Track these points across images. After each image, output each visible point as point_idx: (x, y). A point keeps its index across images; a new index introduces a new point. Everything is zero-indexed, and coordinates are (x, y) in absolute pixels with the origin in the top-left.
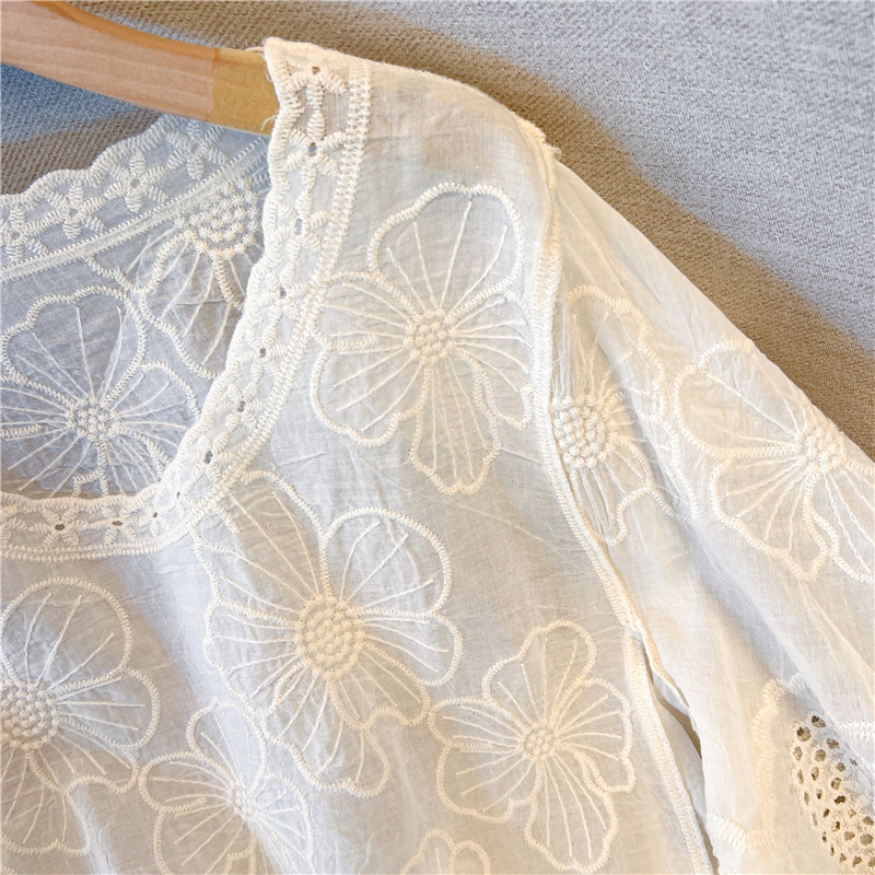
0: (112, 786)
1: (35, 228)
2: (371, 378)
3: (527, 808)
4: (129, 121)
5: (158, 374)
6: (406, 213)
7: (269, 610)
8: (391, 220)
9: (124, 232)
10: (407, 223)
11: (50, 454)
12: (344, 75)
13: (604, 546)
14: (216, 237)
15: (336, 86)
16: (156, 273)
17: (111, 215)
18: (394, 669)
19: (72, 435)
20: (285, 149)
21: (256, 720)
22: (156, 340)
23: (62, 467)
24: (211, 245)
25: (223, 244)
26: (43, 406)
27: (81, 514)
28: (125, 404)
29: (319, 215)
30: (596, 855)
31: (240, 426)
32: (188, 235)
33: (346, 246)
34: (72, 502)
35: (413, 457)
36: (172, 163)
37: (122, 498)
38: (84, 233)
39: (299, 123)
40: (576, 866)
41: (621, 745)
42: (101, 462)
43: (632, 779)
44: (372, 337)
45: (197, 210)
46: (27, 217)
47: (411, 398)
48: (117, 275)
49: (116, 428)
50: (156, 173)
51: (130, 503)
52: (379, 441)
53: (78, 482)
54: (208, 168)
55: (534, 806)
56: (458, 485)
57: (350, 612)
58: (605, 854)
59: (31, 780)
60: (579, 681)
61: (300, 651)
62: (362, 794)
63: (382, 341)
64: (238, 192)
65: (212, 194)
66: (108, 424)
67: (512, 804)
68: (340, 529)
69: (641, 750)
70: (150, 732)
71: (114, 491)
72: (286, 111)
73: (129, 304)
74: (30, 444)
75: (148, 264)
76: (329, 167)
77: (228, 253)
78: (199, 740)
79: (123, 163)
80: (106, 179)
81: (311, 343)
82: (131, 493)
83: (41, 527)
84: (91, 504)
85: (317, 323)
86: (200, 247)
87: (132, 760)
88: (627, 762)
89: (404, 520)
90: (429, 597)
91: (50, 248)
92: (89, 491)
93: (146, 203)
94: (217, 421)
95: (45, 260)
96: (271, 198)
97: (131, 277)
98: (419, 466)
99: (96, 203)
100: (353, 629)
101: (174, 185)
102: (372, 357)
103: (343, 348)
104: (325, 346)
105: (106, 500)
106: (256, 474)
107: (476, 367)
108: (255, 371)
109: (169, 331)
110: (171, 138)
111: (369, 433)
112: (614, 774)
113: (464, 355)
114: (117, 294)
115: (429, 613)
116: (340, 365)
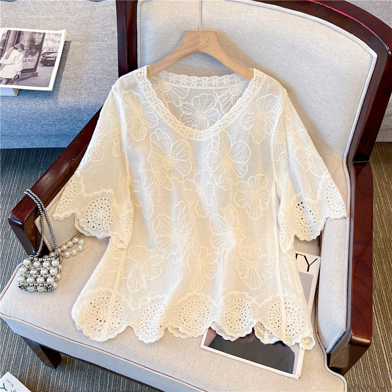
0: (179, 181)
1: (209, 83)
2: (251, 119)
3: (248, 205)
4: (230, 72)
5: (216, 111)
6: (264, 97)
7: (220, 154)
8: (262, 97)
9: (221, 88)
10: (264, 98)
11: (191, 119)
12: (263, 76)
13: (275, 162)
14: (234, 92)
15: (262, 77)
16: (223, 95)
17: (221, 85)
18: (234, 173)
19: (196, 117)
20: (252, 83)
21: (211, 173)
22: (218, 105)
23: (192, 122)
24: (233, 93)
25: (235, 94)
26: (194, 110)
27: (191, 131)
28: (207, 114)
29: (253, 93)
30: (258, 217)
31: (226, 122)
32: (230, 91)
33: (255, 99)
34: (190, 129)
35: (252, 134)
36: (233, 80)
37: (199, 131)
38: (215, 86)
39: (255, 80)
40: (254, 219)
41: (267, 201)
42: (198, 123)
43: (267, 208)
44: (253, 113)
45: (233, 87)
46: (208, 81)
47: (255, 124)
48: (216, 93)
49: (204, 118)
50: (230, 81)
51: (200, 132)
52: (248, 130)
53: (193, 125)
54: (238, 82)
55: (250, 206)
56: (256, 142)
57: (231, 160)
58: (259, 218)
59: (165, 175)
60: (263, 187)
61: (222, 162)
62: (225, 190)
63: (254, 114)
64: (241, 87)
65: (237, 86)
66: (203, 117)
67: (246, 204)
68: (235, 144)
69: (270, 203)
70: (188, 174)
71: (198, 129)
72: (254, 78)
73: (216, 99)
74: (189, 116)
75: (222, 93)
76: (257, 87)
77: (235, 95)
78: (195, 179)
79: (226, 78)
80: (223, 79)
81: (244, 111)
82: (201, 130)
83: (184, 131)
84: (193, 130)
85: (246, 109)
86: (231, 93)
87: (183, 177)
88: (267, 205)
89: (247, 145)
90: (246, 160)
91: (209, 86)
92: (194, 128)
93: (227, 84)
94: (224, 120)
95: (207, 88)
96: (247, 89)
97: (218, 94)
98: (252, 136)
99: (219, 82)
100: (231, 163)
101: (232, 83)
102: (252, 116)
103: (248, 113)
104: (246, 112)
105: (196, 130)
106: (225, 131)
107: (266, 123)
108: (233, 114)
109: (221, 105)
110: (235, 77)
111: (247, 128)
112: (264, 206)
113: (265, 120)
114: (215, 96)
115: (245, 163)
116: (247, 116)
